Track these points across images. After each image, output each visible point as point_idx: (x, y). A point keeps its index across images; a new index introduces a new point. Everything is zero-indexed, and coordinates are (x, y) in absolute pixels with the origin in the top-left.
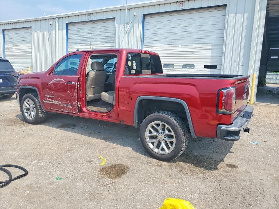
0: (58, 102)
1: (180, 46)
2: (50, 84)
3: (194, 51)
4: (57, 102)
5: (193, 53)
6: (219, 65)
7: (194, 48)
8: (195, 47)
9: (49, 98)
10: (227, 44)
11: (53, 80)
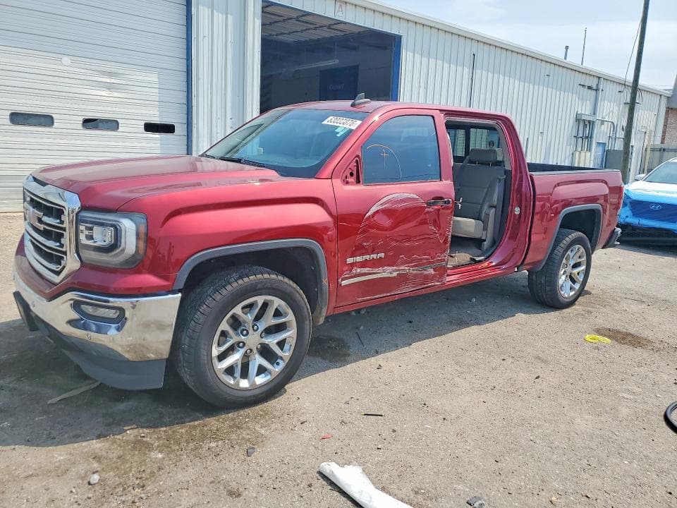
0: (395, 268)
1: (66, 60)
2: (367, 219)
3: (113, 81)
4: (390, 269)
5: (110, 87)
6: (180, 125)
7: (110, 74)
8: (116, 71)
9: (364, 264)
10: (201, 76)
11: (380, 203)
